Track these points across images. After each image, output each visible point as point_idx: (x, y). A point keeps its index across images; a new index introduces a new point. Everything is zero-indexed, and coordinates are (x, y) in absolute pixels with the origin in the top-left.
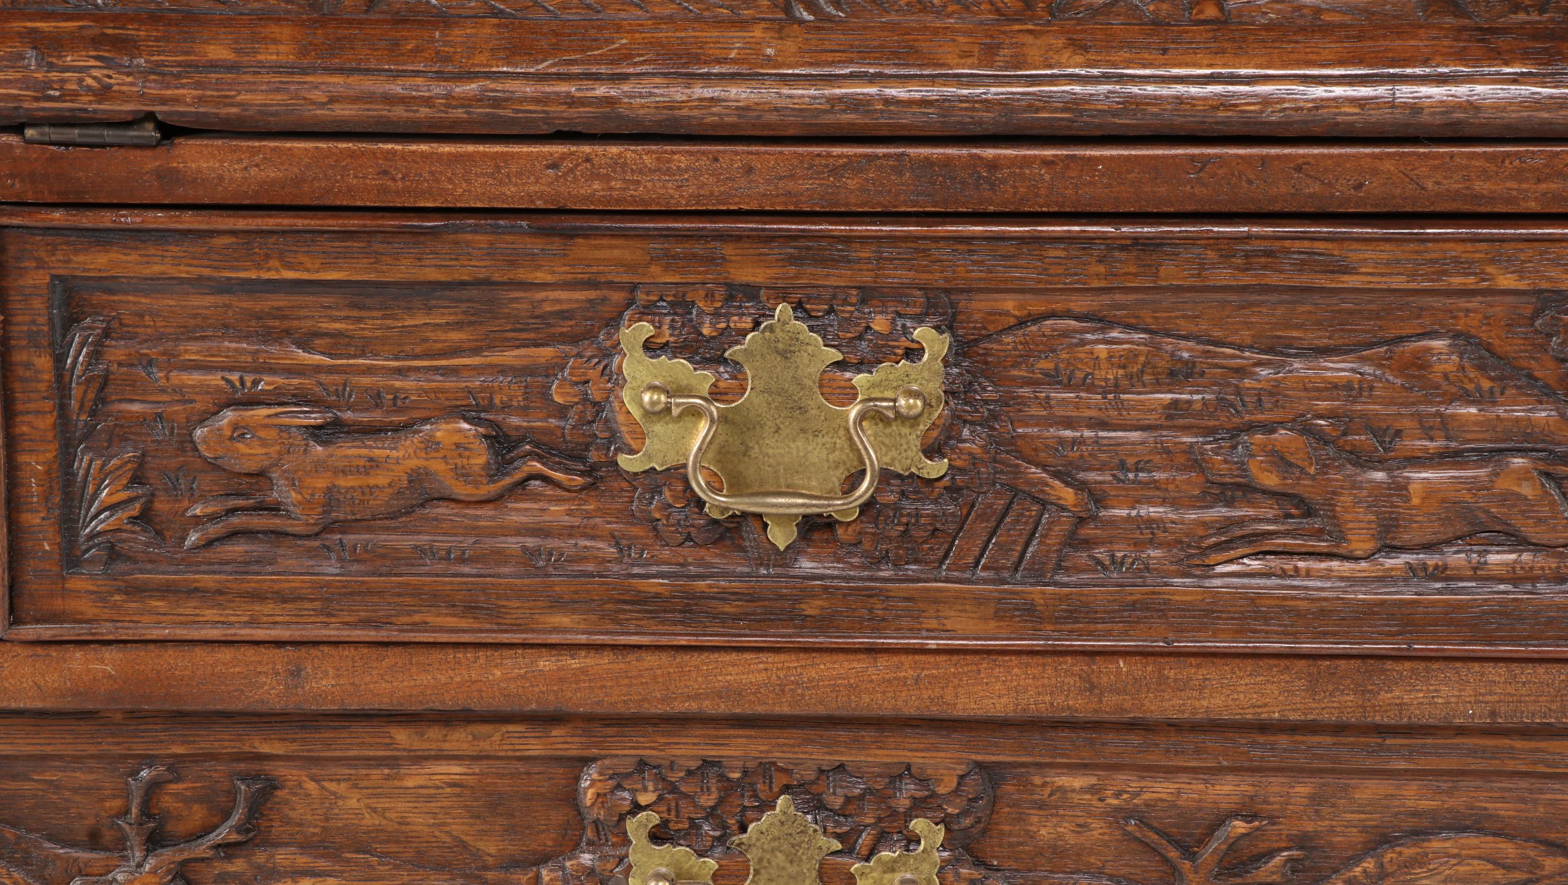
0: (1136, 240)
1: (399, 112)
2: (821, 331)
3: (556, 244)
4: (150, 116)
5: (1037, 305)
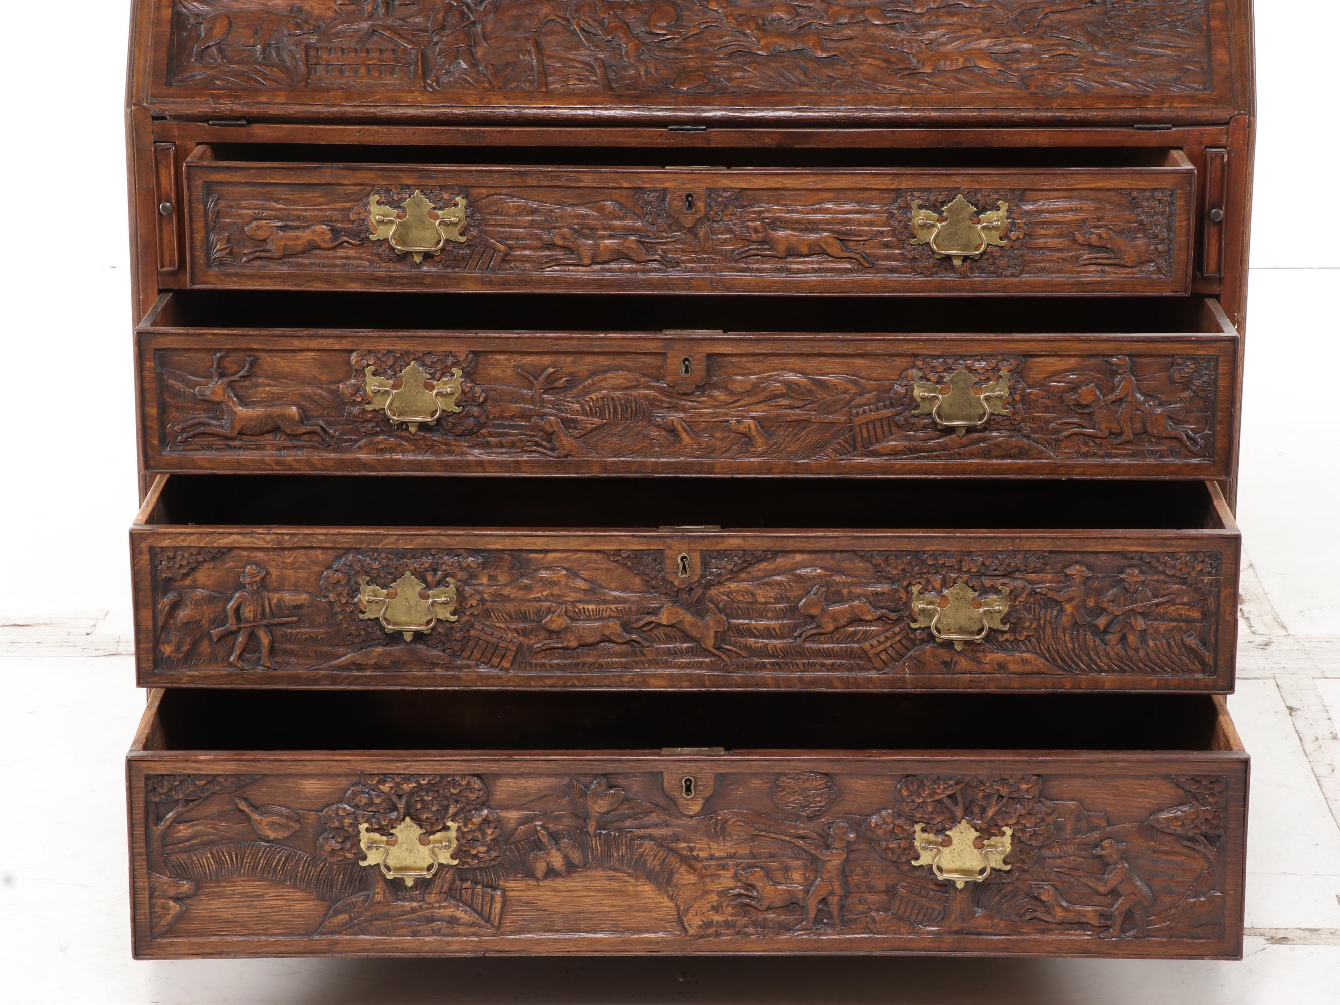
2: (430, 199)
3: (350, 172)
5: (492, 191)
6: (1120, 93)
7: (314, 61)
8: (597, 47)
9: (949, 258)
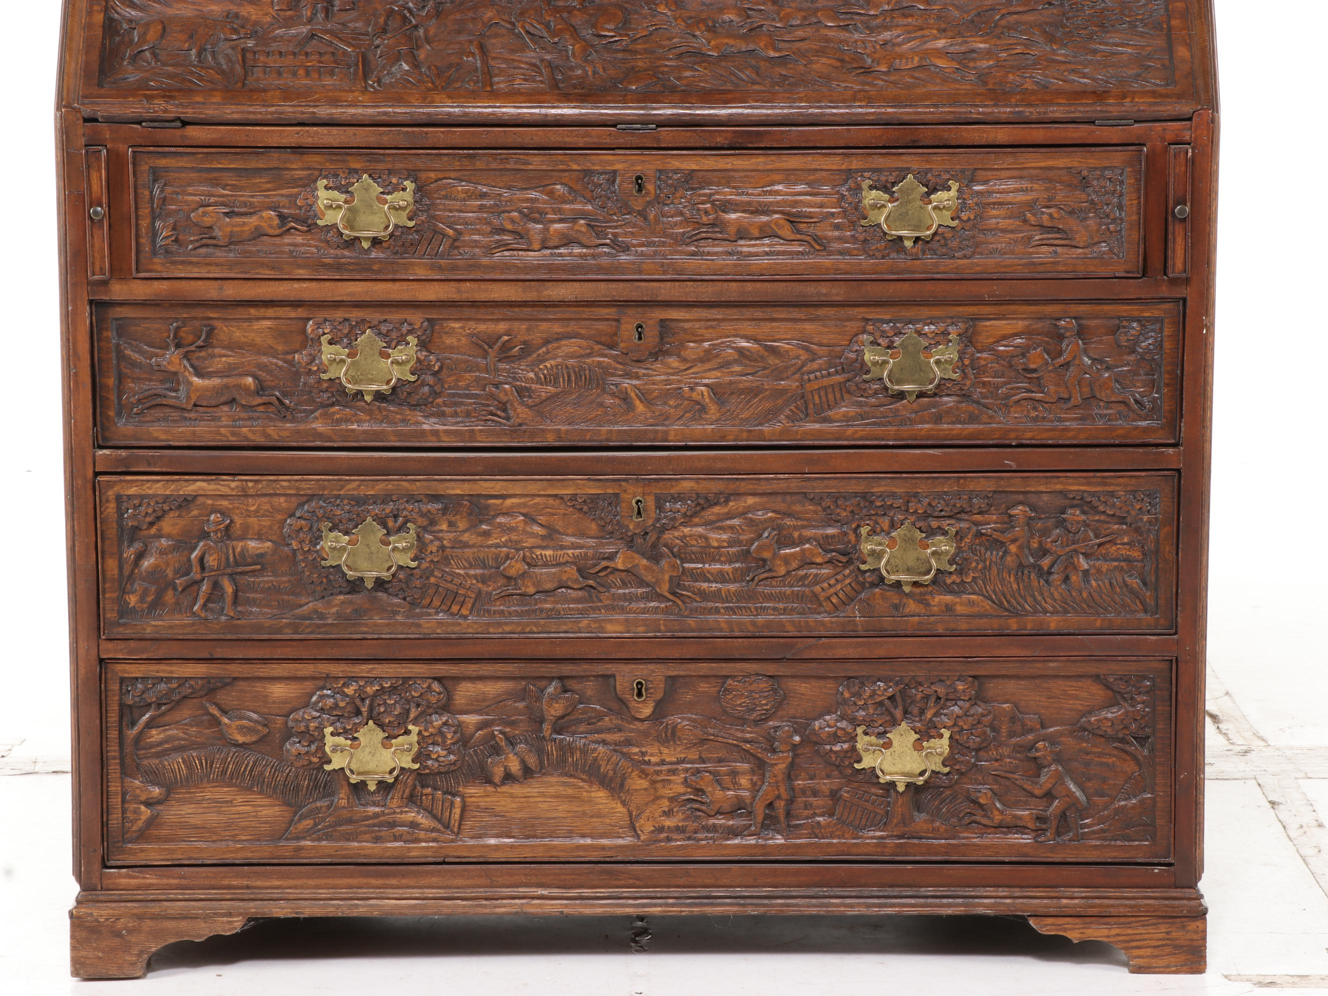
0: (468, 155)
1: (252, 117)
2: (378, 183)
3: (298, 157)
4: (179, 119)
5: (440, 175)
6: (1079, 89)
7: (252, 63)
8: (543, 48)
9: (900, 238)
